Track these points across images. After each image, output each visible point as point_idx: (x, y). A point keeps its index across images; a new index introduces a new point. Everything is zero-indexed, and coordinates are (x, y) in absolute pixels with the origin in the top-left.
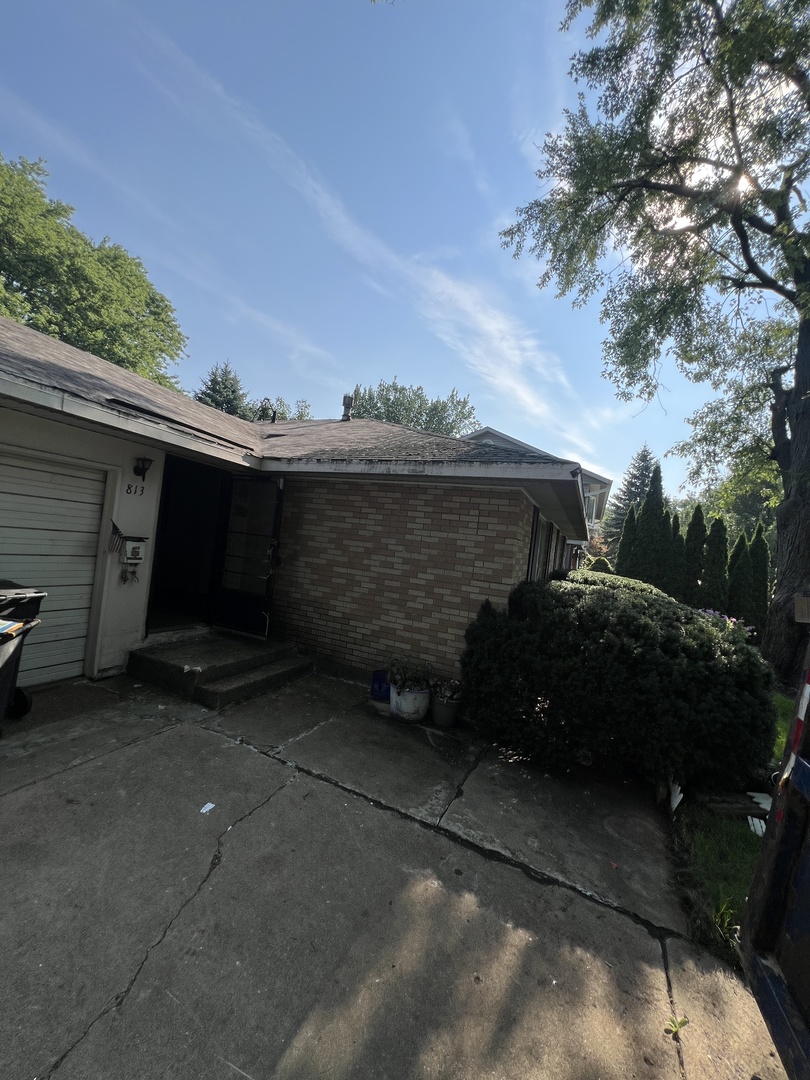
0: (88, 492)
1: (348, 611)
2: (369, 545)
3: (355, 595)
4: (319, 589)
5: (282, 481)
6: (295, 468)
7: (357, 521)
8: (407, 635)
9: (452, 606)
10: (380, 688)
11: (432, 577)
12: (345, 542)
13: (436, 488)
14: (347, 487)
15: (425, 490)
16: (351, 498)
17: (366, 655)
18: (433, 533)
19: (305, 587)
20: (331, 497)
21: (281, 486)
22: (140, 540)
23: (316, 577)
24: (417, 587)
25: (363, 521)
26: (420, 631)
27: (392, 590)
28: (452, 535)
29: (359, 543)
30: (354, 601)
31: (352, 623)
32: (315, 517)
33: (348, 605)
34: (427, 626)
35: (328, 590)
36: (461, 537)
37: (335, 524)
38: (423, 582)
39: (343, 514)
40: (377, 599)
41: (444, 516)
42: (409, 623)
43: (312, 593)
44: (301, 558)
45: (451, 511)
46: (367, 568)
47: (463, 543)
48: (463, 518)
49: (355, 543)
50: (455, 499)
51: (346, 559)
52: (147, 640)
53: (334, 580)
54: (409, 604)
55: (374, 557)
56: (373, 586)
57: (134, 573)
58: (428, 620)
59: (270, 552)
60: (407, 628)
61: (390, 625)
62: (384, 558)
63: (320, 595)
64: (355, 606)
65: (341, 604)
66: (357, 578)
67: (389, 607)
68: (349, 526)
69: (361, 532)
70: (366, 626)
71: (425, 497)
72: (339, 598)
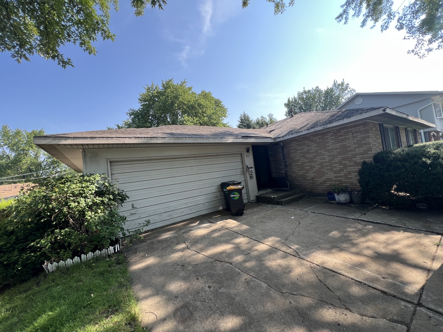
0: (239, 159)
1: (313, 176)
2: (314, 154)
3: (314, 171)
4: (301, 172)
5: (282, 143)
6: (285, 138)
7: (308, 148)
8: (336, 179)
9: (350, 166)
10: (331, 196)
11: (340, 159)
12: (306, 155)
13: (333, 130)
14: (302, 139)
15: (330, 132)
16: (304, 142)
17: (323, 188)
18: (336, 145)
19: (297, 172)
20: (298, 143)
21: (282, 145)
22: (251, 168)
23: (299, 168)
24: (335, 163)
25: (310, 148)
26: (340, 177)
27: (327, 166)
28: (344, 143)
29: (311, 155)
30: (314, 172)
31: (315, 179)
32: (294, 151)
33: (312, 174)
34: (343, 175)
35: (305, 171)
36: (348, 143)
37: (301, 151)
38: (338, 161)
39: (303, 147)
40: (322, 170)
41: (339, 138)
42: (336, 175)
43: (299, 173)
44: (293, 164)
45: (341, 136)
46: (316, 161)
47: (349, 145)
48: (346, 137)
49: (310, 155)
50: (341, 131)
51: (308, 161)
52: (259, 193)
53: (305, 168)
54: (334, 169)
55: (317, 158)
56: (320, 167)
57: (252, 176)
58: (343, 172)
59: (284, 164)
60: (335, 177)
61: (329, 177)
62: (321, 157)
63: (302, 173)
64: (315, 174)
65: (310, 175)
66: (313, 165)
67: (327, 172)
68: (306, 150)
69: (310, 151)
70: (321, 179)
71: (330, 134)
72: (309, 173)
